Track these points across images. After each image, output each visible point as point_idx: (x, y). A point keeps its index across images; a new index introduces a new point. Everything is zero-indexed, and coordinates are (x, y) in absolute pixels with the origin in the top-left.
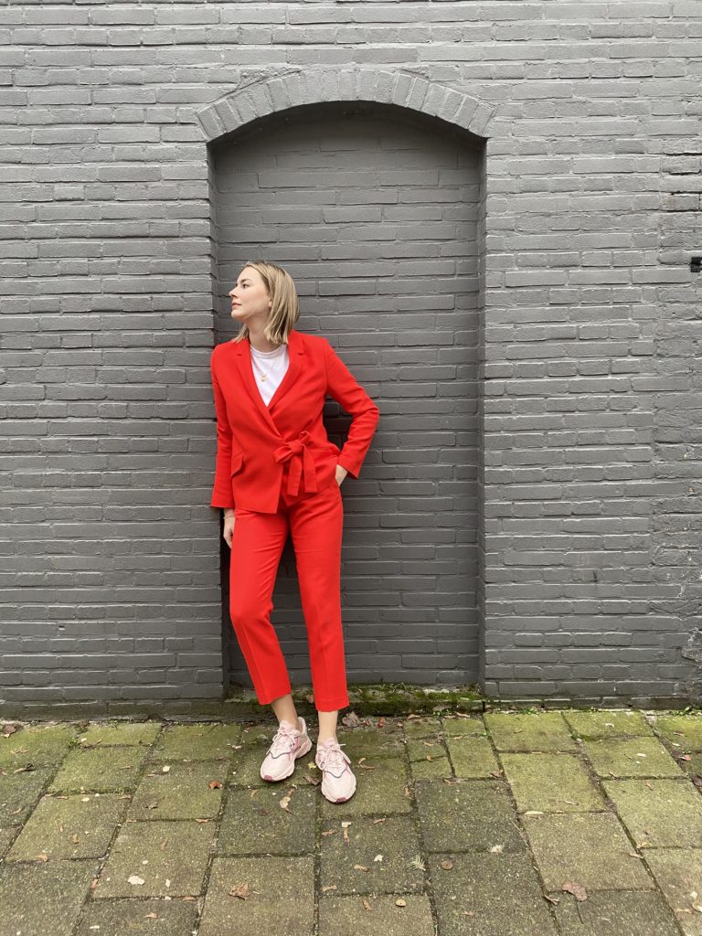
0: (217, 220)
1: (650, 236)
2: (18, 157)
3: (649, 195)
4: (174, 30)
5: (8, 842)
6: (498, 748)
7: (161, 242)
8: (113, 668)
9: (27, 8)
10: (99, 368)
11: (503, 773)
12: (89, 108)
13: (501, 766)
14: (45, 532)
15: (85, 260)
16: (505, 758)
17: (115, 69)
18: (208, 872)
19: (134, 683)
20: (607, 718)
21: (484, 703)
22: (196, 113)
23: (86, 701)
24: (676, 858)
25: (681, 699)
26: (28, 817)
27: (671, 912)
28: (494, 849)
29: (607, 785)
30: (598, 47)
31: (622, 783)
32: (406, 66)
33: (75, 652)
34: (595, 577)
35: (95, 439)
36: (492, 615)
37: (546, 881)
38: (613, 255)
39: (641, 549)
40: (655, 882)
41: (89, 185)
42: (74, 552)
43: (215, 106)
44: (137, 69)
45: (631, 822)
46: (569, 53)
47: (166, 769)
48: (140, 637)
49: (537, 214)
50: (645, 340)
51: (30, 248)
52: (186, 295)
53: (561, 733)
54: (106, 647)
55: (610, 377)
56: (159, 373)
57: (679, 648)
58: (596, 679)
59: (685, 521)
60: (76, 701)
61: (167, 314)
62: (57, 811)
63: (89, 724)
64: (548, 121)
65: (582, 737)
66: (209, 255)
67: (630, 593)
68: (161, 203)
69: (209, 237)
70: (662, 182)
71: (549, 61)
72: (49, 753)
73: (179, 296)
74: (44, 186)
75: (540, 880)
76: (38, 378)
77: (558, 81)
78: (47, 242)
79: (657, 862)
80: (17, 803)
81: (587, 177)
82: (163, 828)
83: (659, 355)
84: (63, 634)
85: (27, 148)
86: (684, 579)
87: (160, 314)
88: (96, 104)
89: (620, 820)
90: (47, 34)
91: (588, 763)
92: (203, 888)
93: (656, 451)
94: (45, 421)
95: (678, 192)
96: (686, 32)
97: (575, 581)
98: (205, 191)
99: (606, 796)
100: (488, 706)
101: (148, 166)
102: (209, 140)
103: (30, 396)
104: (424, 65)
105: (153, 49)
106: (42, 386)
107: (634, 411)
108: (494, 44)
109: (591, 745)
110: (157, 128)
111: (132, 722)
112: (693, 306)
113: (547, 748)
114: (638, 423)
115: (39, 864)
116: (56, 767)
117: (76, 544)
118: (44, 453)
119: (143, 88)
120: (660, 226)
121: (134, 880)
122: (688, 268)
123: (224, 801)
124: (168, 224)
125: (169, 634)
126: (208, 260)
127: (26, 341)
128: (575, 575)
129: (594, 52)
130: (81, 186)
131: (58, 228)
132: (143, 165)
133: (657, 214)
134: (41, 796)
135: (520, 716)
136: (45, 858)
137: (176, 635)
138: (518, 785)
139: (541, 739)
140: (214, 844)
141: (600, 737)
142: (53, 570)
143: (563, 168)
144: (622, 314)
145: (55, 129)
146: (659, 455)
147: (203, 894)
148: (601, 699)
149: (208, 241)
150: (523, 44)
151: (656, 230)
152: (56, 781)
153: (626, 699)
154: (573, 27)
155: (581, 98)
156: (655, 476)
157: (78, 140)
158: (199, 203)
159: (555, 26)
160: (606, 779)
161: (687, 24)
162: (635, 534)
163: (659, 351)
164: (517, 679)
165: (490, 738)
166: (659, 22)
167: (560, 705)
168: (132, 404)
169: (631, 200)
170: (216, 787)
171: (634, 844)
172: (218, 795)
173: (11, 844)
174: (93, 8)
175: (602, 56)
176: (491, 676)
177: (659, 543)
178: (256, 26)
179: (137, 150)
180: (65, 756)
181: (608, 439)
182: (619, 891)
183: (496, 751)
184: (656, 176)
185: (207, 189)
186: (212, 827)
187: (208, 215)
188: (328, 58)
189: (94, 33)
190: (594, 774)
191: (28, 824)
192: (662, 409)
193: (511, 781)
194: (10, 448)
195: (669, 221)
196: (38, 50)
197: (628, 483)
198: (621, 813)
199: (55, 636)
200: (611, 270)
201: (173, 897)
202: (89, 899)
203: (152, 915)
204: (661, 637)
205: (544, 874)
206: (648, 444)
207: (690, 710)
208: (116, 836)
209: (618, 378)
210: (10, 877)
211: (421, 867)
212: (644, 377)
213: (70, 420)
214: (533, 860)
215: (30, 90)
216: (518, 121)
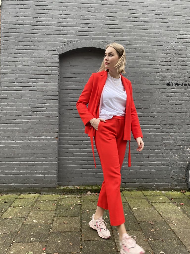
0: (60, 71)
1: (157, 78)
2: (15, 56)
3: (157, 69)
4: (53, 31)
6: (126, 197)
7: (47, 76)
8: (28, 179)
9: (20, 25)
10: (30, 104)
11: (127, 202)
12: (33, 46)
14: (13, 143)
15: (29, 79)
16: (127, 199)
17: (39, 39)
18: (53, 219)
19: (33, 183)
20: (153, 192)
21: (122, 189)
22: (56, 48)
23: (20, 188)
24: (169, 216)
25: (170, 188)
26: (6, 211)
27: (168, 225)
29: (153, 204)
30: (144, 39)
31: (156, 203)
32: (103, 41)
33: (18, 175)
34: (148, 156)
35: (28, 121)
36: (124, 166)
37: (138, 220)
38: (149, 82)
39: (159, 150)
40: (164, 220)
41: (31, 63)
42: (20, 149)
43: (61, 47)
44: (44, 39)
45: (158, 210)
46: (138, 40)
47: (41, 202)
48: (36, 171)
49: (132, 72)
50: (158, 101)
51: (16, 76)
52: (52, 88)
53: (141, 195)
54: (26, 173)
55: (150, 109)
56: (45, 105)
57: (169, 175)
58: (150, 183)
59: (169, 143)
60: (18, 188)
61: (47, 92)
62: (13, 210)
63: (20, 194)
64: (134, 53)
65: (147, 196)
66: (58, 79)
67: (157, 161)
68: (47, 67)
69: (58, 75)
70: (159, 67)
71: (134, 41)
72: (10, 200)
73: (50, 88)
74: (21, 63)
75: (136, 220)
76: (15, 106)
77: (136, 45)
78: (20, 75)
79: (164, 216)
80: (3, 208)
81: (143, 65)
82: (41, 212)
83: (161, 104)
84: (16, 170)
85: (18, 54)
86: (170, 157)
87: (46, 92)
88: (34, 46)
89: (156, 209)
90: (24, 31)
91: (148, 200)
92: (52, 222)
93: (161, 126)
94: (16, 116)
95: (163, 69)
96: (163, 37)
97: (144, 157)
98: (58, 65)
99: (152, 206)
101: (45, 59)
102: (59, 54)
103: (13, 110)
104: (107, 41)
105: (48, 35)
106: (16, 108)
107: (156, 117)
108: (122, 37)
109: (149, 197)
110: (48, 51)
111: (32, 194)
112: (168, 94)
113: (138, 197)
114: (156, 119)
115: (10, 219)
116: (12, 203)
117: (21, 147)
118: (15, 124)
119: (45, 43)
120: (160, 76)
121: (34, 221)
122: (166, 85)
123: (57, 207)
124: (49, 72)
125: (43, 170)
126: (58, 80)
127: (13, 97)
128: (143, 156)
129: (143, 40)
130: (29, 63)
131: (23, 72)
132: (44, 59)
133: (158, 73)
134: (9, 207)
135: (131, 192)
136: (11, 218)
137: (45, 170)
138: (131, 204)
139: (137, 196)
140: (55, 215)
141: (151, 195)
142: (14, 153)
143: (138, 63)
144: (152, 95)
145: (24, 51)
146: (162, 127)
147: (52, 223)
148: (151, 188)
149: (58, 76)
150: (128, 38)
151: (159, 77)
152: (13, 204)
153: (157, 188)
154: (139, 35)
155: (141, 49)
156: (161, 132)
157: (29, 53)
158: (56, 67)
159: (135, 34)
160: (153, 203)
161: (163, 35)
162: (157, 146)
163: (161, 103)
164: (130, 183)
165: (124, 196)
166: (157, 34)
167: (141, 190)
168: (37, 112)
169: (153, 70)
170: (54, 205)
171: (159, 214)
172: (55, 206)
173: (2, 216)
174: (35, 26)
175: (145, 41)
176: (124, 182)
177: (163, 148)
178: (71, 32)
179: (43, 56)
180: (15, 200)
181: (150, 123)
182: (155, 221)
184: (158, 65)
185: (58, 64)
186: (54, 212)
187: (58, 70)
188: (86, 39)
189: (34, 31)
190: (150, 202)
191: (6, 212)
192: (162, 116)
193: (129, 203)
194: (7, 122)
195: (161, 75)
196: (22, 34)
197: (155, 134)
198: (156, 208)
199: (14, 170)
200: (149, 85)
201: (44, 224)
202: (23, 224)
203: (40, 227)
204: (165, 172)
205: (137, 218)
206: (159, 124)
207: (173, 191)
208: (29, 214)
209: (152, 109)
210: (2, 221)
211: (107, 218)
212: (157, 109)
213: (22, 116)
214: (135, 216)
215: (19, 42)
216: (127, 53)
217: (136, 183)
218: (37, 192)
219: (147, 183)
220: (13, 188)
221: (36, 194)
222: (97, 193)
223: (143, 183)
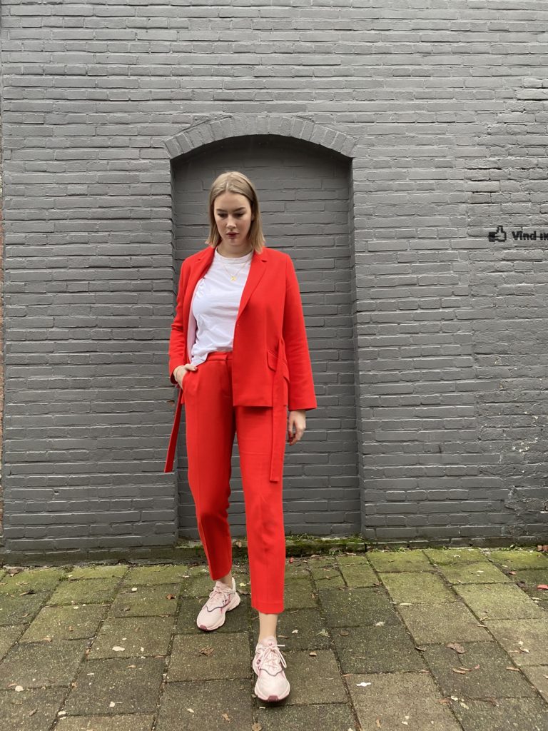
0: (176, 208)
1: (461, 219)
2: (44, 168)
3: (459, 193)
4: (151, 91)
5: (20, 633)
6: (377, 570)
7: (138, 222)
8: (93, 523)
9: (56, 77)
10: (92, 305)
11: (382, 584)
12: (94, 138)
13: (380, 580)
14: (49, 422)
15: (86, 234)
16: (382, 576)
17: (111, 114)
18: (171, 643)
19: (108, 535)
20: (455, 553)
21: (366, 545)
22: (163, 141)
23: (72, 549)
24: (508, 624)
25: (507, 539)
26: (33, 619)
27: (506, 653)
28: (378, 624)
29: (456, 588)
30: (419, 104)
31: (467, 587)
32: (299, 114)
33: (66, 511)
34: (440, 449)
35: (88, 354)
36: (368, 478)
37: (416, 639)
38: (438, 230)
39: (470, 428)
40: (493, 637)
41: (91, 186)
42: (68, 436)
43: (176, 138)
44: (126, 115)
45: (474, 607)
46: (403, 108)
47: (134, 589)
48: (114, 498)
49: (388, 205)
50: (463, 286)
51: (50, 226)
52: (154, 257)
53: (422, 562)
54: (88, 507)
55: (441, 310)
56: (135, 309)
57: (502, 501)
58: (445, 525)
59: (499, 408)
60: (64, 549)
61: (141, 269)
62: (54, 614)
63: (73, 567)
64: (391, 148)
65: (438, 563)
66: (171, 231)
67: (465, 460)
68: (139, 197)
69: (171, 219)
70: (466, 185)
71: (390, 113)
72: (44, 584)
73: (149, 257)
74: (61, 186)
75: (412, 638)
76: (49, 312)
77: (396, 124)
78: (61, 222)
79: (494, 627)
80: (24, 612)
81: (418, 182)
82: (136, 621)
83: (472, 295)
84: (57, 498)
85: (51, 162)
86: (502, 449)
87: (137, 269)
88: (98, 135)
89: (467, 606)
90: (67, 93)
91: (442, 577)
92: (168, 651)
93: (476, 359)
94: (53, 342)
95: (477, 192)
96: (474, 95)
97: (426, 452)
98: (169, 190)
99: (456, 594)
100: (368, 547)
101: (131, 173)
102: (172, 158)
103: (43, 325)
104: (310, 114)
105: (137, 103)
106: (52, 318)
107: (459, 333)
108: (355, 102)
109: (444, 567)
110: (138, 150)
111: (107, 565)
112: (492, 263)
113: (412, 570)
114: (461, 340)
115: (46, 643)
116: (50, 593)
117: (70, 430)
118: (50, 365)
119: (130, 126)
120: (467, 212)
121: (116, 649)
122: (487, 239)
123: (180, 605)
124: (143, 211)
125: (134, 497)
126: (170, 234)
127: (42, 287)
128: (425, 447)
129: (419, 107)
130: (86, 186)
131: (69, 212)
132: (127, 173)
133: (464, 205)
134: (41, 607)
135: (393, 553)
136: (49, 639)
137: (141, 497)
138: (393, 590)
139: (408, 565)
140: (175, 628)
141: (450, 563)
142: (52, 449)
143: (401, 176)
144: (447, 269)
145: (70, 151)
146: (478, 362)
147: (169, 654)
148: (450, 540)
149: (170, 221)
150: (373, 102)
151: (464, 215)
152: (52, 598)
153: (467, 539)
154: (403, 93)
155: (411, 134)
156: (477, 377)
157: (85, 157)
158: (165, 197)
159: (392, 92)
160: (456, 585)
161: (475, 91)
162: (466, 418)
163: (472, 293)
164: (389, 526)
165: (371, 565)
166: (457, 90)
167: (421, 546)
168: (115, 330)
169: (448, 196)
170: (172, 598)
171: (478, 619)
172: (175, 602)
173: (22, 634)
174: (99, 78)
175: (423, 110)
176: (369, 524)
177: (482, 424)
178: (204, 90)
179: (125, 164)
180: (57, 586)
181: (442, 352)
182: (469, 643)
183: (376, 572)
184: (462, 182)
185: (170, 188)
186: (172, 620)
187: (171, 205)
188: (248, 109)
189: (99, 93)
190: (447, 583)
191: (34, 622)
192: (478, 331)
193: (388, 588)
194: (27, 361)
195: (472, 209)
196: (61, 102)
197: (458, 382)
198: (467, 602)
199: (51, 499)
200: (438, 240)
201: (147, 657)
202: (84, 659)
203: (133, 666)
204: (489, 493)
205: (414, 635)
206: (470, 355)
207: (514, 547)
208: (101, 626)
209: (446, 311)
210: (23, 651)
211: (326, 634)
212: (463, 310)
213: (70, 341)
214: (406, 628)
215: (55, 126)
216: (372, 148)
217: (405, 526)
218: (121, 559)
219: (436, 525)
220: (52, 550)
221: (116, 564)
222: (292, 559)
223: (427, 526)
